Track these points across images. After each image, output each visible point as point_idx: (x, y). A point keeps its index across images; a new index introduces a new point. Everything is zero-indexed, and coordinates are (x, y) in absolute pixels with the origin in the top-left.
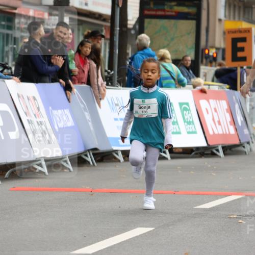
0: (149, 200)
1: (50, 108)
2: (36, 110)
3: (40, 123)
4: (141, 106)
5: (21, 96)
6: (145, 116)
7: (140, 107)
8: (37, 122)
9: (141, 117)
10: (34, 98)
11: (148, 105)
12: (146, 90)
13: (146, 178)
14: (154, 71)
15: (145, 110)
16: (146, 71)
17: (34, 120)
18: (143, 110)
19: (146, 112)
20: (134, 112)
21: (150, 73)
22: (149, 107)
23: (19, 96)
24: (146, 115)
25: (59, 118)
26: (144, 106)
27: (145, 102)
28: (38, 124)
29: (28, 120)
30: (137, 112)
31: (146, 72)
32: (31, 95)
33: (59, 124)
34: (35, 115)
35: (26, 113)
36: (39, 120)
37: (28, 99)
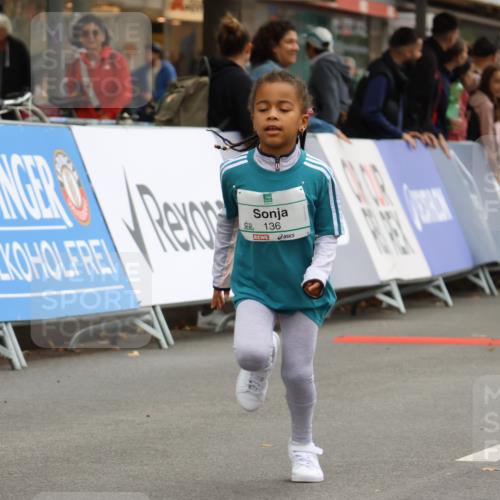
0: (304, 455)
1: (405, 187)
2: (378, 189)
3: (387, 216)
4: (262, 210)
5: (347, 163)
6: (274, 237)
7: (258, 214)
8: (381, 214)
9: (263, 239)
10: (374, 169)
11: (281, 208)
12: (270, 163)
13: (288, 397)
14: (285, 107)
15: (274, 220)
16: (263, 106)
17: (376, 210)
18: (269, 220)
19: (275, 226)
20: (242, 226)
21: (274, 112)
22: (285, 213)
23: (344, 165)
24: (279, 235)
25: (423, 205)
26: (268, 210)
27: (271, 200)
28: (383, 218)
29: (363, 211)
30: (249, 227)
31: (263, 111)
32: (367, 163)
33: (422, 217)
34: (376, 201)
35: (359, 197)
36: (383, 209)
37: (363, 169)
